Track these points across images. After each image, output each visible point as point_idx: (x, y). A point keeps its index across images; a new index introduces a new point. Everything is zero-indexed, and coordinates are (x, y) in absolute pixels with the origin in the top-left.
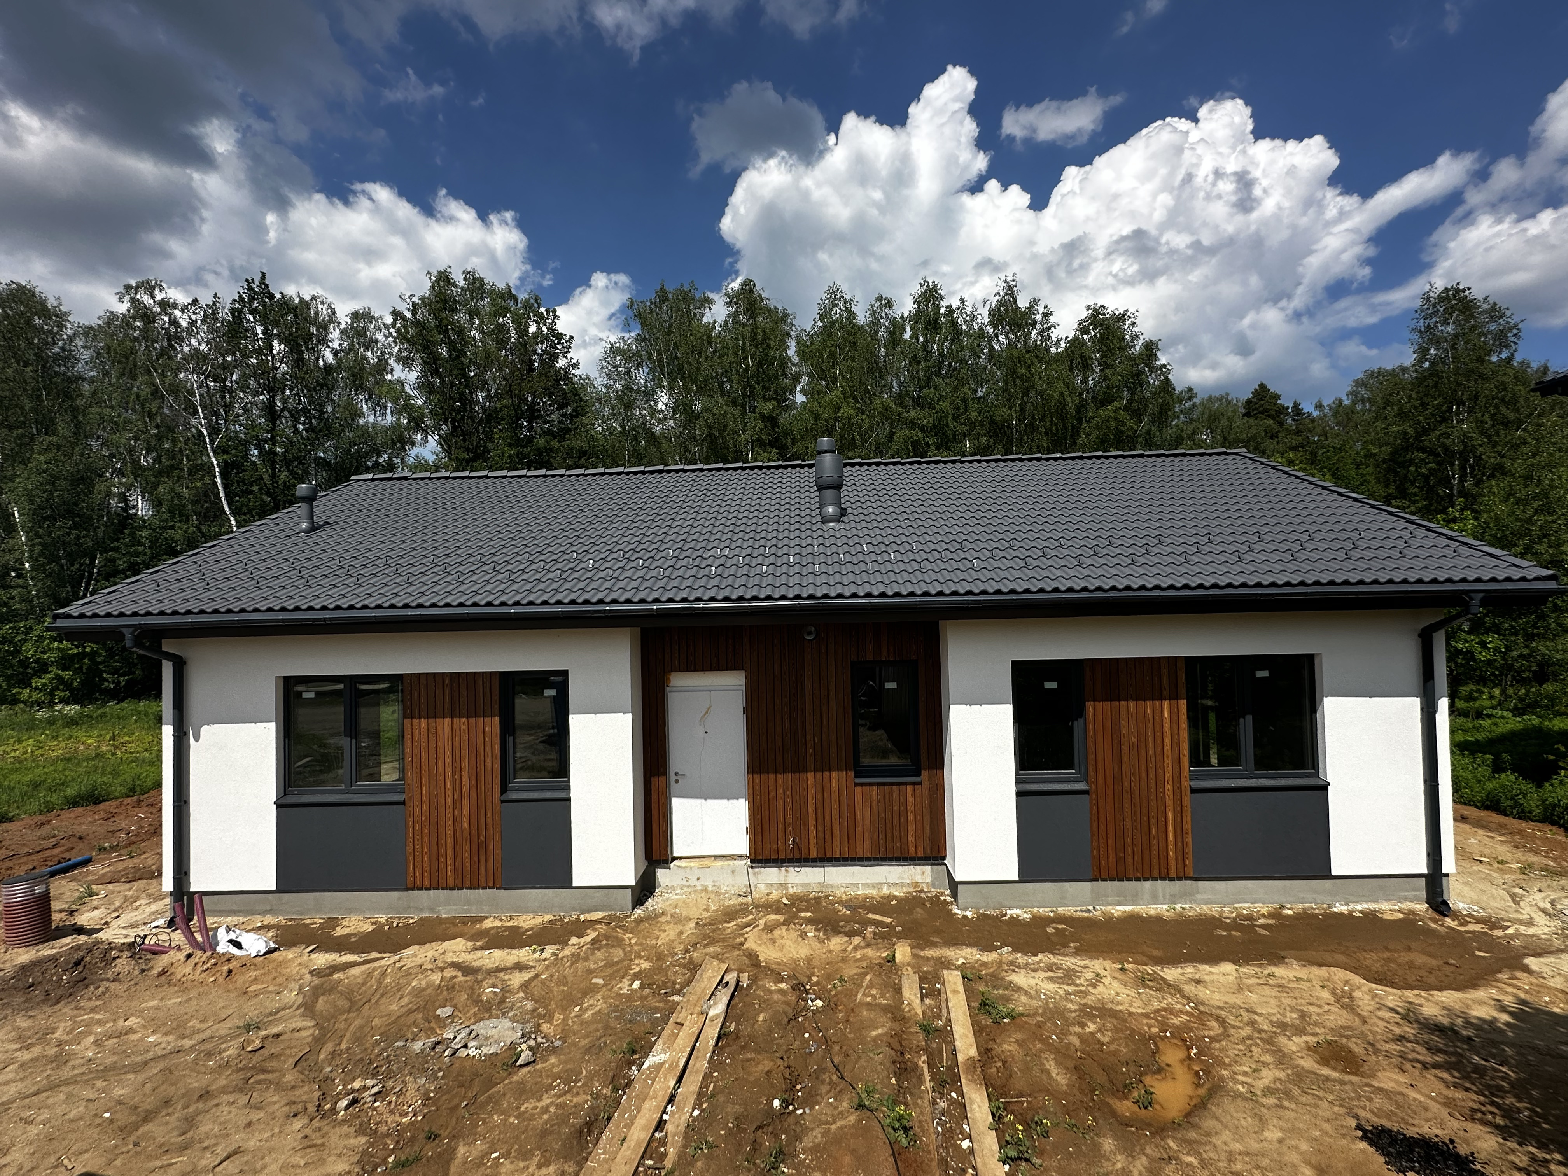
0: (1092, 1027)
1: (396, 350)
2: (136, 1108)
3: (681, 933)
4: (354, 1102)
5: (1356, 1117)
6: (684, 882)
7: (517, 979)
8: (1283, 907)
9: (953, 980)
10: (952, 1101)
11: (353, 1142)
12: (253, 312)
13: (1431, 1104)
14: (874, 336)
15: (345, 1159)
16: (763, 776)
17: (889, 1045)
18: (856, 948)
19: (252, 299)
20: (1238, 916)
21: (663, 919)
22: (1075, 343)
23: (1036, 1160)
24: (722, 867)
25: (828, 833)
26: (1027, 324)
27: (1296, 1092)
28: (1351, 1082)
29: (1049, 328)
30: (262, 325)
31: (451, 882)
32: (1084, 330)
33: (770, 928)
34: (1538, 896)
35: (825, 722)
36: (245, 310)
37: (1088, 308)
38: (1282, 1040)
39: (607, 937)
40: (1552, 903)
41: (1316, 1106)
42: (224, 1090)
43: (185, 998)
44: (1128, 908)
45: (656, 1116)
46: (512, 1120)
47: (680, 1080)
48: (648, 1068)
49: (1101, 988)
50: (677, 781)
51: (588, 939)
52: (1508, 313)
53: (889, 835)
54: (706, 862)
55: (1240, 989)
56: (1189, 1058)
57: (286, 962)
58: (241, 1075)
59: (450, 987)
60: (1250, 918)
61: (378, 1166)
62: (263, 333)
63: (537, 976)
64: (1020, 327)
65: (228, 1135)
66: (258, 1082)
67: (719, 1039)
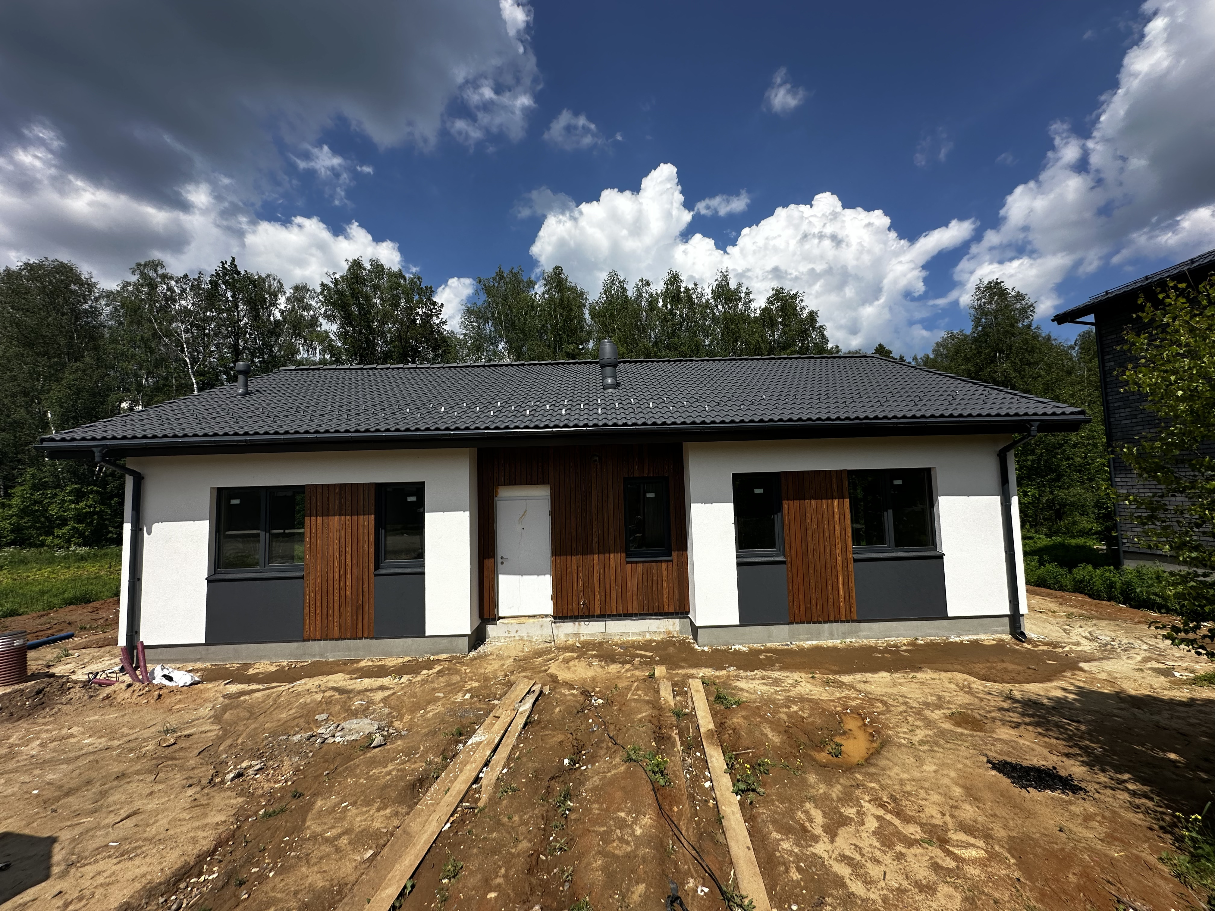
0: (795, 708)
1: (323, 309)
2: (62, 787)
3: (503, 665)
4: (239, 775)
5: (986, 755)
6: (507, 634)
7: (379, 695)
8: (916, 639)
9: (696, 685)
10: (697, 758)
11: (233, 801)
12: (226, 283)
13: (1035, 746)
14: (639, 305)
15: (225, 812)
16: (563, 558)
17: (651, 722)
18: (627, 671)
19: (225, 274)
20: (888, 645)
21: (490, 657)
22: (766, 310)
23: (760, 790)
24: (534, 623)
25: (608, 597)
26: (736, 299)
27: (942, 742)
28: (977, 736)
29: (750, 302)
30: (231, 291)
31: (336, 634)
32: (770, 302)
33: (566, 661)
34: (1080, 630)
35: (606, 519)
36: (220, 282)
37: (773, 289)
38: (927, 713)
39: (449, 669)
40: (1090, 633)
41: (958, 750)
42: (138, 773)
43: (121, 714)
44: (814, 643)
45: (474, 774)
46: (361, 781)
47: (495, 750)
48: (471, 745)
49: (798, 688)
50: (502, 563)
51: (435, 670)
52: (1027, 298)
53: (650, 598)
54: (522, 620)
55: (894, 685)
56: (865, 725)
57: (206, 690)
58: (154, 762)
59: (329, 702)
60: (895, 646)
61: (250, 816)
62: (232, 297)
63: (394, 693)
64: (731, 301)
65: (131, 802)
66: (166, 766)
67: (526, 725)
